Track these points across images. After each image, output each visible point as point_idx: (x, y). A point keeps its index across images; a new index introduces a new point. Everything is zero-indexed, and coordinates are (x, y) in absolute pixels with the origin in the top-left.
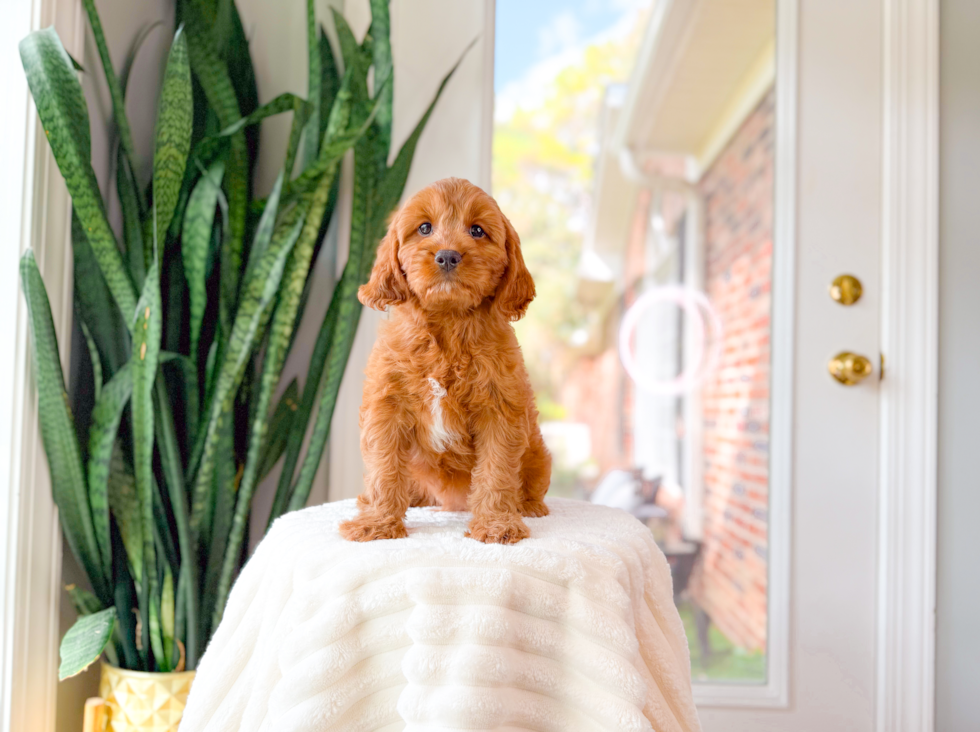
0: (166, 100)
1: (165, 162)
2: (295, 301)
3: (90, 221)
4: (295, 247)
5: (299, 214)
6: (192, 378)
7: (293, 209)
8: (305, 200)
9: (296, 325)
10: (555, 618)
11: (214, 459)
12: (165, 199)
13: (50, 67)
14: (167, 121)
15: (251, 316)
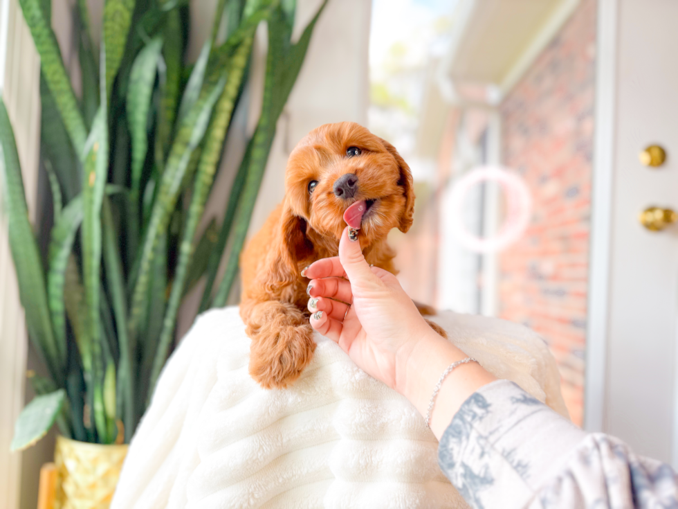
4: (217, 103)
6: (132, 209)
8: (226, 64)
9: (219, 165)
11: (151, 272)
15: (181, 157)
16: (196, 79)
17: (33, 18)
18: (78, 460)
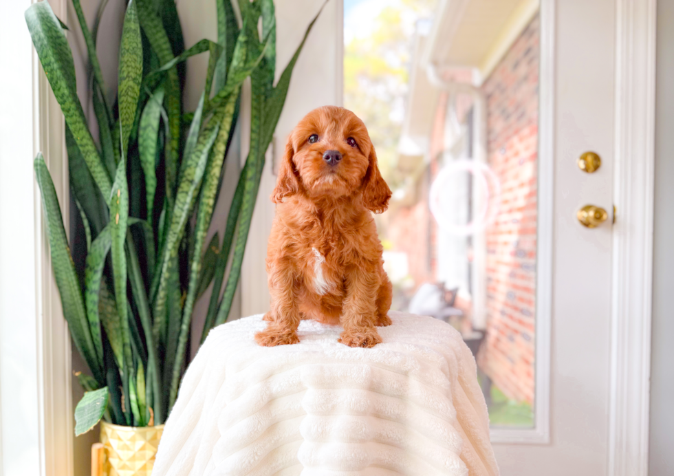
0: (125, 48)
1: (126, 91)
2: (215, 182)
3: (78, 132)
4: (214, 145)
5: (216, 123)
6: (149, 235)
7: (211, 119)
8: (219, 112)
9: (216, 197)
10: (400, 396)
11: (167, 289)
12: (127, 116)
13: (46, 28)
14: (126, 63)
15: (187, 193)
18: (119, 439)
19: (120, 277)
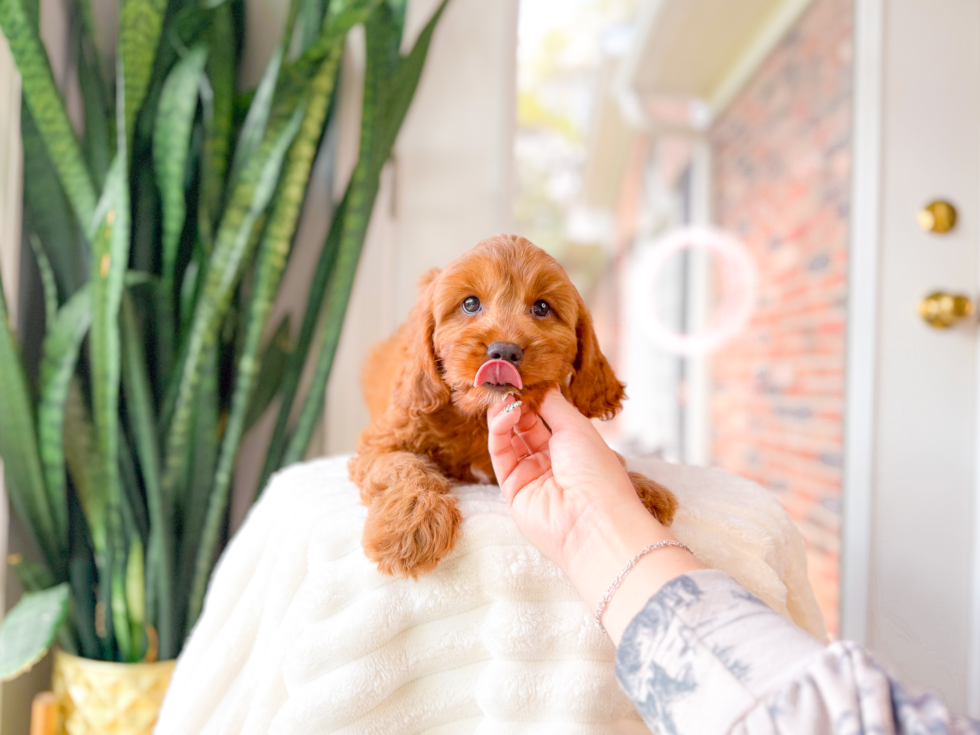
1: (134, 21)
4: (292, 146)
6: (165, 307)
7: (289, 100)
8: (303, 88)
9: (293, 240)
11: (195, 402)
15: (238, 230)
16: (259, 111)
17: (12, 25)
18: (89, 686)
19: (105, 377)
